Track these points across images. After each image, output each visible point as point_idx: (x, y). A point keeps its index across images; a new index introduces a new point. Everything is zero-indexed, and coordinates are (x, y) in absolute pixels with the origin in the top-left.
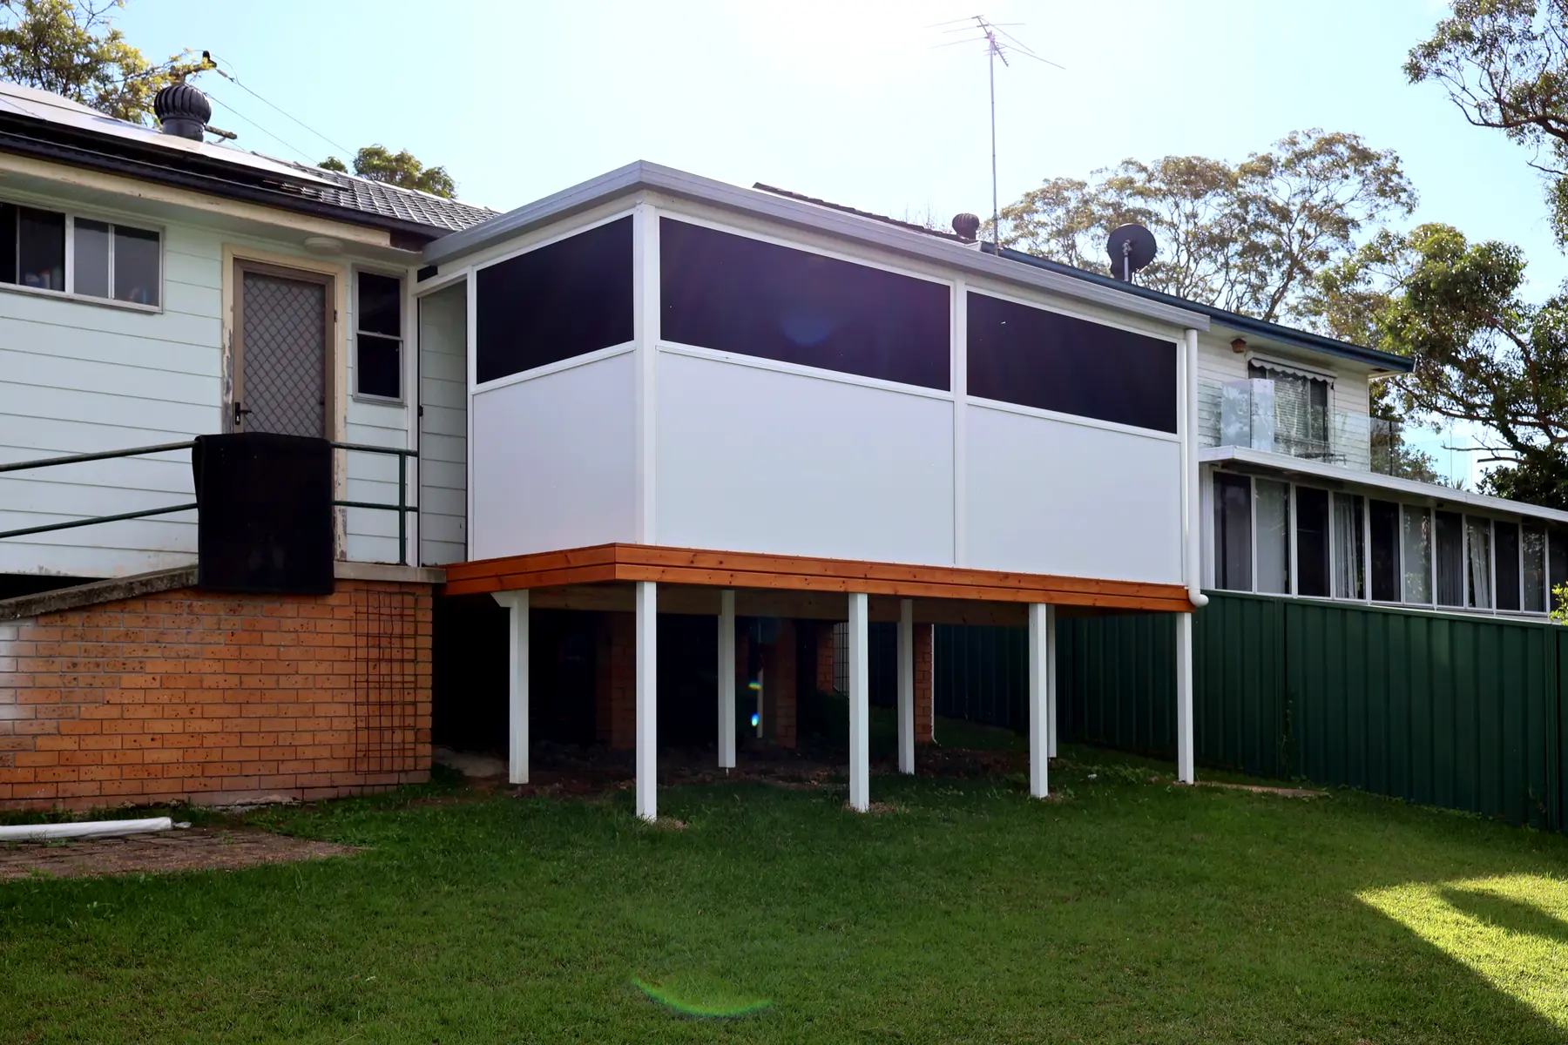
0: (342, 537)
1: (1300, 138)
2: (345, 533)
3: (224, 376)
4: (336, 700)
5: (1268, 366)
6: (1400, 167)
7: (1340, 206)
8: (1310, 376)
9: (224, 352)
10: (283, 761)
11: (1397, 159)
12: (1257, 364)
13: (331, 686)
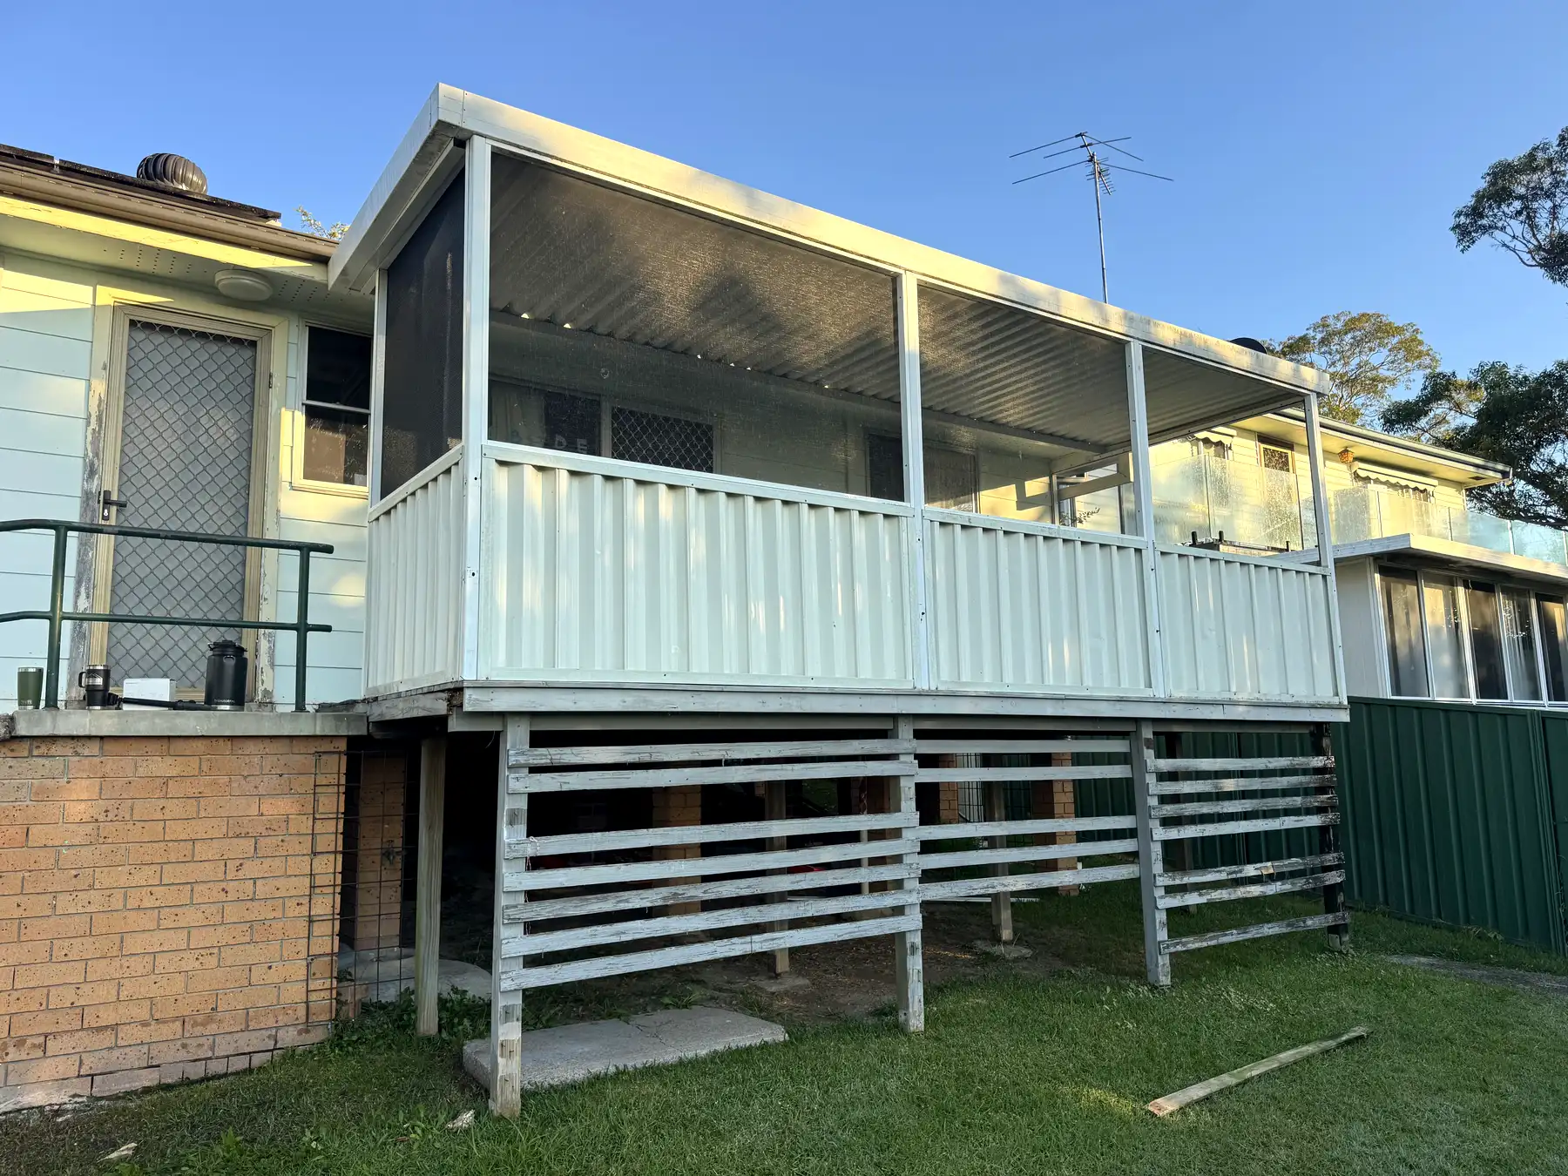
0: (267, 670)
1: (1331, 321)
2: (272, 665)
3: (86, 455)
4: (164, 924)
5: (1373, 476)
6: (1419, 337)
7: (1375, 368)
8: (1412, 485)
9: (88, 424)
10: (55, 1035)
11: (1417, 331)
12: (1363, 474)
13: (158, 904)
